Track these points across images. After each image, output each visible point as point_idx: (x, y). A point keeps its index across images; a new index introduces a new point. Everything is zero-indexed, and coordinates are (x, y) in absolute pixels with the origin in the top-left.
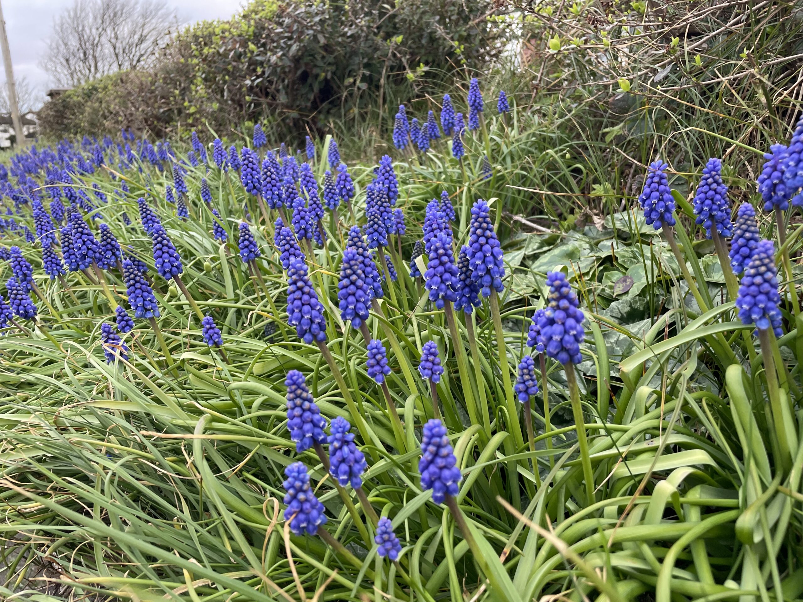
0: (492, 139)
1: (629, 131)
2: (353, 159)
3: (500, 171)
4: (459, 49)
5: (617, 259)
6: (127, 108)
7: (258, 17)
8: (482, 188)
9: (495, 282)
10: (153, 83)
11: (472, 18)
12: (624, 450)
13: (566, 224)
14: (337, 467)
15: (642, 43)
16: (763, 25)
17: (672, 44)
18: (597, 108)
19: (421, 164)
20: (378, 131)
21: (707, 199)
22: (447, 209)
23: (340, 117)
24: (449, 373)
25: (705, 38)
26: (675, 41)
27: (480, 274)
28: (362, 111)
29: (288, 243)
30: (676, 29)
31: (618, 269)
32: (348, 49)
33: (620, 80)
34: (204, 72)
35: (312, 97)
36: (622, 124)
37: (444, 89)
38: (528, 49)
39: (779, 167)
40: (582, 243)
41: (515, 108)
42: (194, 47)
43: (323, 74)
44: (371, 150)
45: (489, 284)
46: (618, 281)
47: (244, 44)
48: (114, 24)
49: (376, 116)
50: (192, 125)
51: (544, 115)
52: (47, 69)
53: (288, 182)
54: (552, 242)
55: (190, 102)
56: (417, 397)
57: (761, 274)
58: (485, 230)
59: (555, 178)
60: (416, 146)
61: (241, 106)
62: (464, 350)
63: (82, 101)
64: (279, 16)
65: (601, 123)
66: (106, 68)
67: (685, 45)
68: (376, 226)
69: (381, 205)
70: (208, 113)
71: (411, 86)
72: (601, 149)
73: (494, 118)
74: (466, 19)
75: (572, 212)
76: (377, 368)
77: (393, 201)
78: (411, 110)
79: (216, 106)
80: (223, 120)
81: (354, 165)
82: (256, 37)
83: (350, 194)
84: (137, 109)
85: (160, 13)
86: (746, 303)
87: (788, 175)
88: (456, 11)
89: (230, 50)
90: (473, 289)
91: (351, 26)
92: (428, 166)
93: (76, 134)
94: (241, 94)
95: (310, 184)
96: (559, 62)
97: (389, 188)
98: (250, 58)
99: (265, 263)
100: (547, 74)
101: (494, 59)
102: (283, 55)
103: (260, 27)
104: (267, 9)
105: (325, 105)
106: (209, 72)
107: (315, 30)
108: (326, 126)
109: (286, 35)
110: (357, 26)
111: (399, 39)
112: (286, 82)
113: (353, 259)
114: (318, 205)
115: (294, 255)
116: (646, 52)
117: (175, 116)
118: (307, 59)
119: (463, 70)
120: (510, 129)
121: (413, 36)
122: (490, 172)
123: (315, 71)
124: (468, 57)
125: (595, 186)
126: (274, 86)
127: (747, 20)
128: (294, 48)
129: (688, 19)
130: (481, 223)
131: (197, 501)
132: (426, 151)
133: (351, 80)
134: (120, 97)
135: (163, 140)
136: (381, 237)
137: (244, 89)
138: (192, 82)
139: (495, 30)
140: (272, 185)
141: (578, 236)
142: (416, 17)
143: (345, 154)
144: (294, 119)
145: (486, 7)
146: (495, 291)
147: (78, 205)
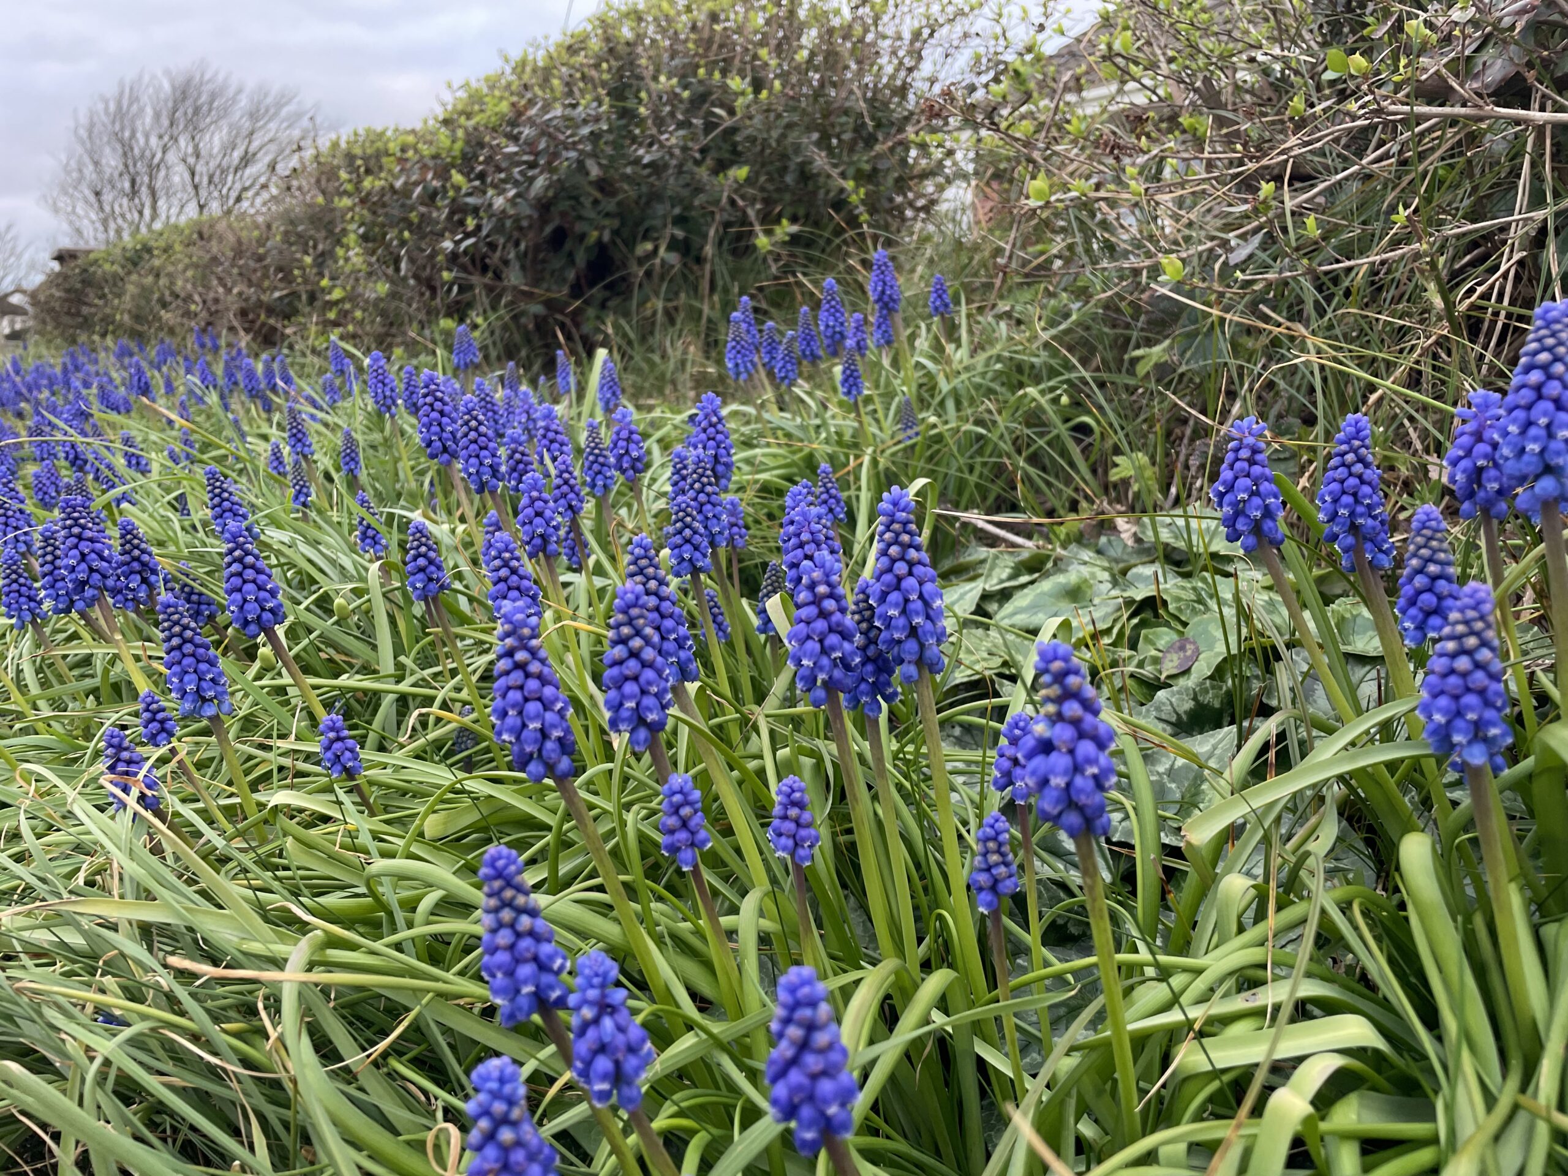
0: (918, 365)
1: (1182, 354)
2: (650, 396)
3: (934, 426)
4: (856, 194)
5: (1165, 603)
6: (208, 288)
7: (471, 123)
8: (899, 458)
9: (928, 653)
10: (261, 242)
11: (880, 138)
12: (1197, 1013)
13: (1062, 531)
14: (588, 1063)
15: (1204, 191)
16: (1431, 163)
17: (1262, 194)
18: (1118, 310)
19: (781, 409)
20: (700, 344)
21: (1344, 492)
22: (828, 500)
23: (626, 314)
24: (834, 835)
25: (1321, 186)
26: (1267, 188)
27: (896, 636)
28: (670, 305)
29: (506, 564)
30: (1266, 167)
31: (1167, 624)
32: (644, 189)
33: (1164, 260)
34: (361, 225)
35: (571, 275)
36: (1167, 343)
37: (827, 268)
38: (987, 197)
39: (1486, 435)
40: (1096, 570)
41: (964, 309)
42: (343, 175)
43: (595, 234)
44: (685, 378)
45: (914, 657)
46: (1170, 648)
47: (443, 173)
48: (194, 128)
49: (695, 315)
50: (336, 324)
51: (1019, 322)
52: (56, 210)
53: (514, 440)
54: (1036, 566)
55: (332, 278)
56: (766, 894)
57: (1469, 653)
58: (906, 547)
59: (1041, 442)
60: (770, 374)
61: (433, 290)
62: (864, 788)
63: (120, 271)
64: (513, 123)
65: (1128, 340)
66: (174, 211)
67: (1286, 198)
68: (687, 532)
69: (702, 491)
70: (367, 301)
71: (765, 260)
72: (1127, 387)
73: (923, 326)
74: (870, 141)
75: (1074, 507)
76: (682, 835)
77: (723, 481)
78: (764, 305)
79: (383, 288)
80: (397, 315)
81: (650, 409)
82: (466, 162)
83: (639, 466)
84: (229, 291)
85: (284, 112)
86: (1439, 710)
87: (1506, 451)
88: (851, 126)
89: (416, 184)
90: (882, 666)
91: (651, 145)
92: (794, 413)
93: (103, 335)
94: (433, 267)
95: (556, 445)
96: (1046, 223)
97: (716, 456)
98: (454, 200)
99: (463, 603)
100: (1023, 247)
101: (922, 215)
102: (518, 195)
103: (475, 142)
104: (490, 109)
105: (597, 292)
106: (374, 224)
107: (581, 152)
108: (598, 330)
109: (525, 158)
110: (662, 146)
111: (742, 172)
112: (523, 246)
113: (635, 605)
114: (572, 488)
115: (518, 589)
116: (1209, 210)
117: (303, 305)
118: (564, 205)
119: (862, 235)
120: (953, 346)
121: (770, 168)
122: (916, 429)
123: (579, 227)
124: (873, 210)
125: (1118, 459)
126: (498, 254)
127: (1401, 152)
128: (540, 182)
129: (1291, 149)
130: (897, 534)
131: (286, 1125)
132: (793, 383)
133: (649, 246)
134: (196, 266)
135: (274, 351)
136: (697, 555)
137: (440, 258)
138: (338, 242)
139: (923, 162)
140: (481, 446)
141: (1087, 555)
142: (775, 134)
143: (634, 386)
144: (536, 317)
145: (907, 119)
146: (926, 673)
147: (91, 477)
